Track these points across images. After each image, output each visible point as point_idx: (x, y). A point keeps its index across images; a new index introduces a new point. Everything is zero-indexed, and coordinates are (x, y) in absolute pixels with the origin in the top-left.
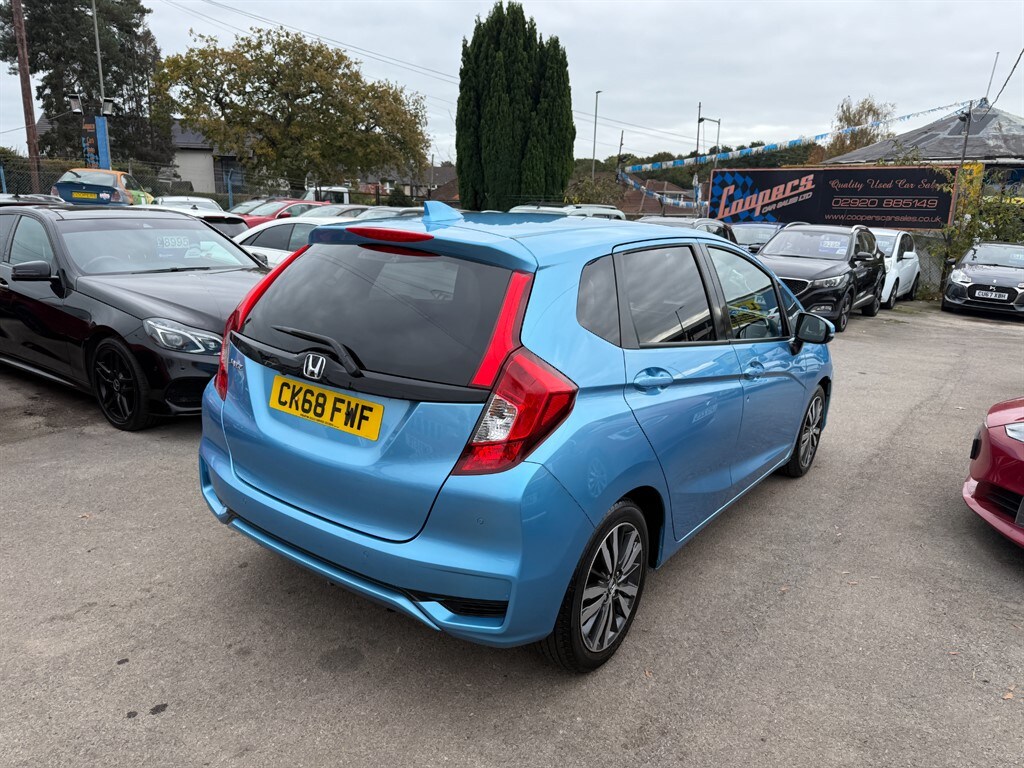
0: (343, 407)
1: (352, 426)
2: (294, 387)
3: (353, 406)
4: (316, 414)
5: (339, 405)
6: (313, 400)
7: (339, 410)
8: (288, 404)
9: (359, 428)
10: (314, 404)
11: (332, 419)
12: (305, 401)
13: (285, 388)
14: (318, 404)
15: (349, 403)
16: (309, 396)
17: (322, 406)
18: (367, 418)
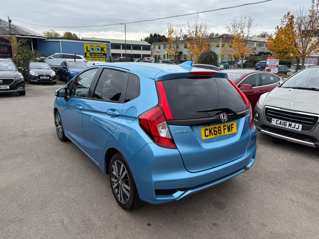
0: (226, 127)
1: (230, 132)
2: (209, 129)
3: (229, 126)
4: (219, 133)
5: (225, 127)
6: (217, 130)
7: (225, 129)
8: (209, 135)
9: (232, 131)
10: (218, 131)
11: (224, 133)
12: (214, 131)
13: (206, 131)
14: (219, 130)
15: (227, 125)
16: (215, 129)
17: (220, 130)
18: (233, 127)
